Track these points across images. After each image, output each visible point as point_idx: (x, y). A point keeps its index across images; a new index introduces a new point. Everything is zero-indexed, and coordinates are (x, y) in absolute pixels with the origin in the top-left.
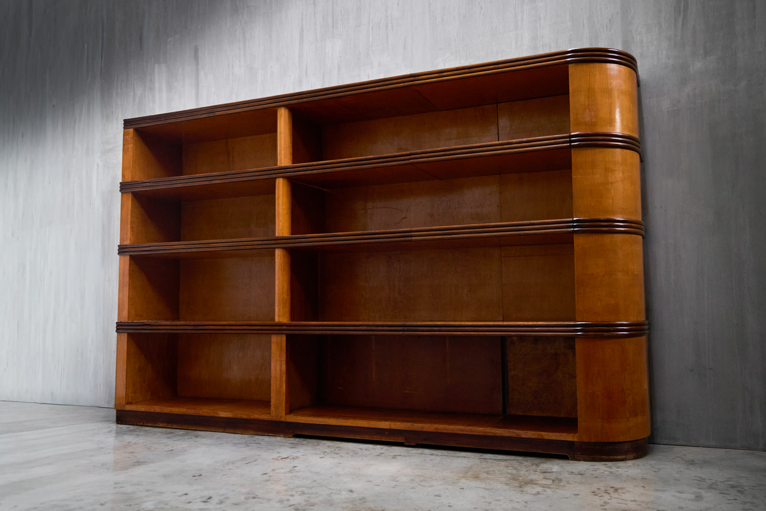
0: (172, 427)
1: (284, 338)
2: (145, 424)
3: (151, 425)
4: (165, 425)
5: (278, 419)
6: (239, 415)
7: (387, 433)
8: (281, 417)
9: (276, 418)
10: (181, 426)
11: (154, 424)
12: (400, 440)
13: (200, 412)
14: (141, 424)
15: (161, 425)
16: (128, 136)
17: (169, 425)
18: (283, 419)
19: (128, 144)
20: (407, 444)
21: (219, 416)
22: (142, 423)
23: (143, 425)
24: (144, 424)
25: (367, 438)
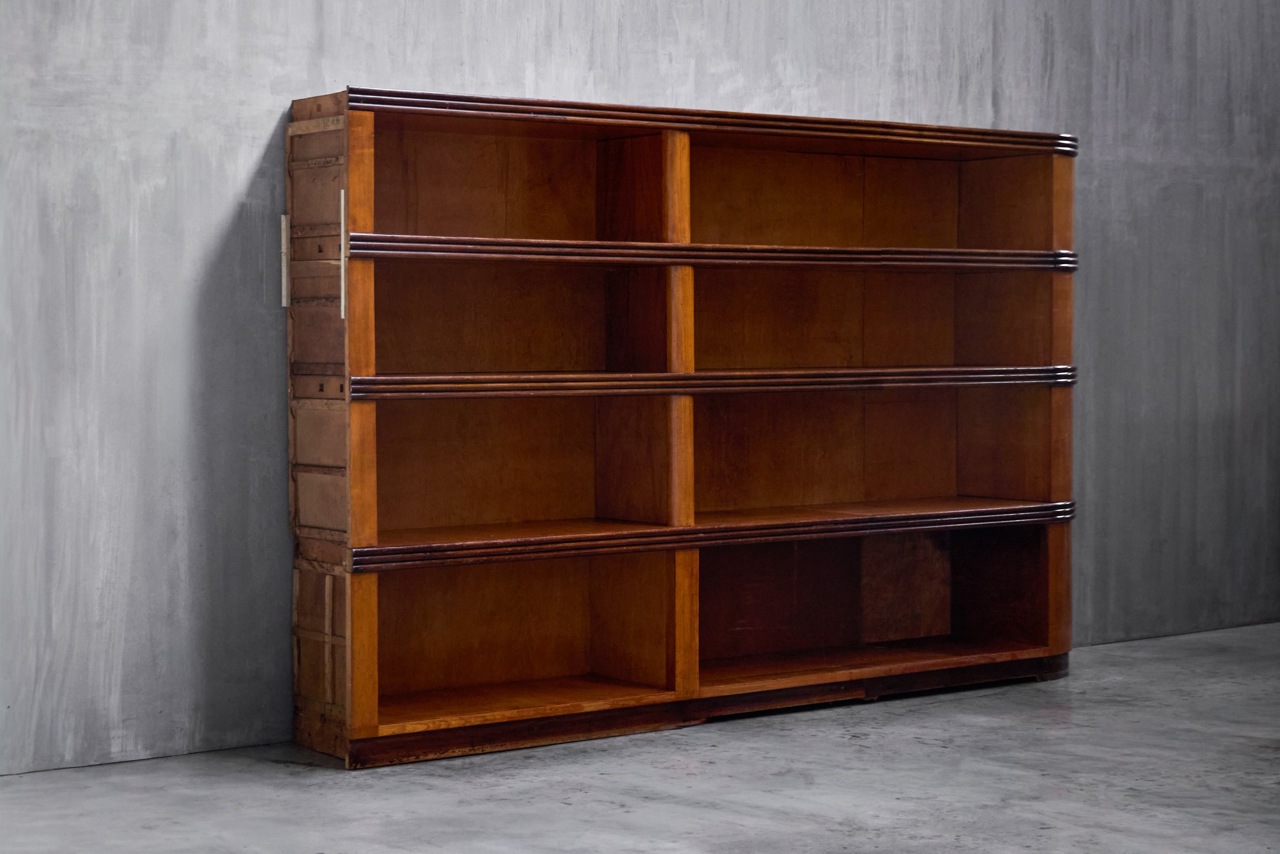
0: (483, 751)
1: (696, 554)
2: (422, 758)
3: (435, 757)
4: (467, 750)
5: (688, 697)
6: (622, 703)
7: (843, 688)
8: (693, 692)
9: (685, 696)
10: (502, 746)
11: (441, 754)
12: (861, 695)
13: (546, 710)
14: (412, 759)
15: (458, 752)
16: (360, 128)
17: (475, 748)
18: (696, 696)
19: (362, 147)
20: (868, 699)
21: (582, 711)
22: (414, 757)
23: (417, 760)
24: (417, 757)
25: (815, 701)
